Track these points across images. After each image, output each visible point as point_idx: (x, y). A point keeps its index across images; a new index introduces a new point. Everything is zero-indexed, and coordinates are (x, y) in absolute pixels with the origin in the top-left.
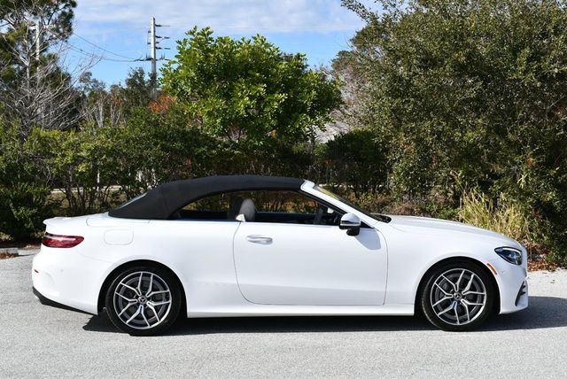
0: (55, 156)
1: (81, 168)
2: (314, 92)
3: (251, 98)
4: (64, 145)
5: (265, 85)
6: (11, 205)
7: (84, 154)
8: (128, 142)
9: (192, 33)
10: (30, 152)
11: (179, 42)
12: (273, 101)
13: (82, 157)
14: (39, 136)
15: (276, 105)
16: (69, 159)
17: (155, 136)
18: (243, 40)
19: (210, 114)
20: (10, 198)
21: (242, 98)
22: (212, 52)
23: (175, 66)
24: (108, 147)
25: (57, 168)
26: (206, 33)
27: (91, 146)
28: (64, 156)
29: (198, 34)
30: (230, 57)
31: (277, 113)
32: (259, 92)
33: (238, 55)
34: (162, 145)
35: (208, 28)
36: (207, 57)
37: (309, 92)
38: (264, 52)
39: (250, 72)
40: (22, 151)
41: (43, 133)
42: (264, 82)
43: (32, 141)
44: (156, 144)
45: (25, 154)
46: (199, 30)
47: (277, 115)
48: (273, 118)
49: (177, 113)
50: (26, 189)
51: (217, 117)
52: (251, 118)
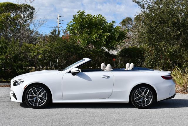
0: (31, 52)
1: (40, 57)
2: (118, 33)
3: (97, 34)
4: (34, 49)
5: (102, 31)
6: (16, 68)
7: (41, 52)
8: (55, 48)
9: (79, 12)
10: (23, 51)
11: (74, 15)
12: (105, 36)
13: (40, 53)
14: (26, 46)
15: (106, 37)
16: (36, 54)
17: (65, 47)
18: (95, 16)
19: (84, 40)
20: (15, 66)
21: (94, 34)
22: (85, 19)
23: (72, 24)
24: (49, 50)
25: (32, 57)
26: (83, 12)
27: (43, 49)
28: (34, 52)
29: (81, 13)
30: (90, 21)
31: (106, 40)
32: (100, 32)
33: (93, 20)
34: (67, 50)
35: (84, 11)
36: (83, 21)
37: (117, 33)
38: (102, 19)
39: (97, 26)
40: (20, 50)
41: (27, 45)
42: (102, 29)
43: (23, 47)
44: (65, 49)
45: (21, 51)
46: (81, 11)
47: (106, 41)
48: (104, 42)
49: (72, 39)
50: (21, 63)
51: (86, 41)
52: (97, 41)
